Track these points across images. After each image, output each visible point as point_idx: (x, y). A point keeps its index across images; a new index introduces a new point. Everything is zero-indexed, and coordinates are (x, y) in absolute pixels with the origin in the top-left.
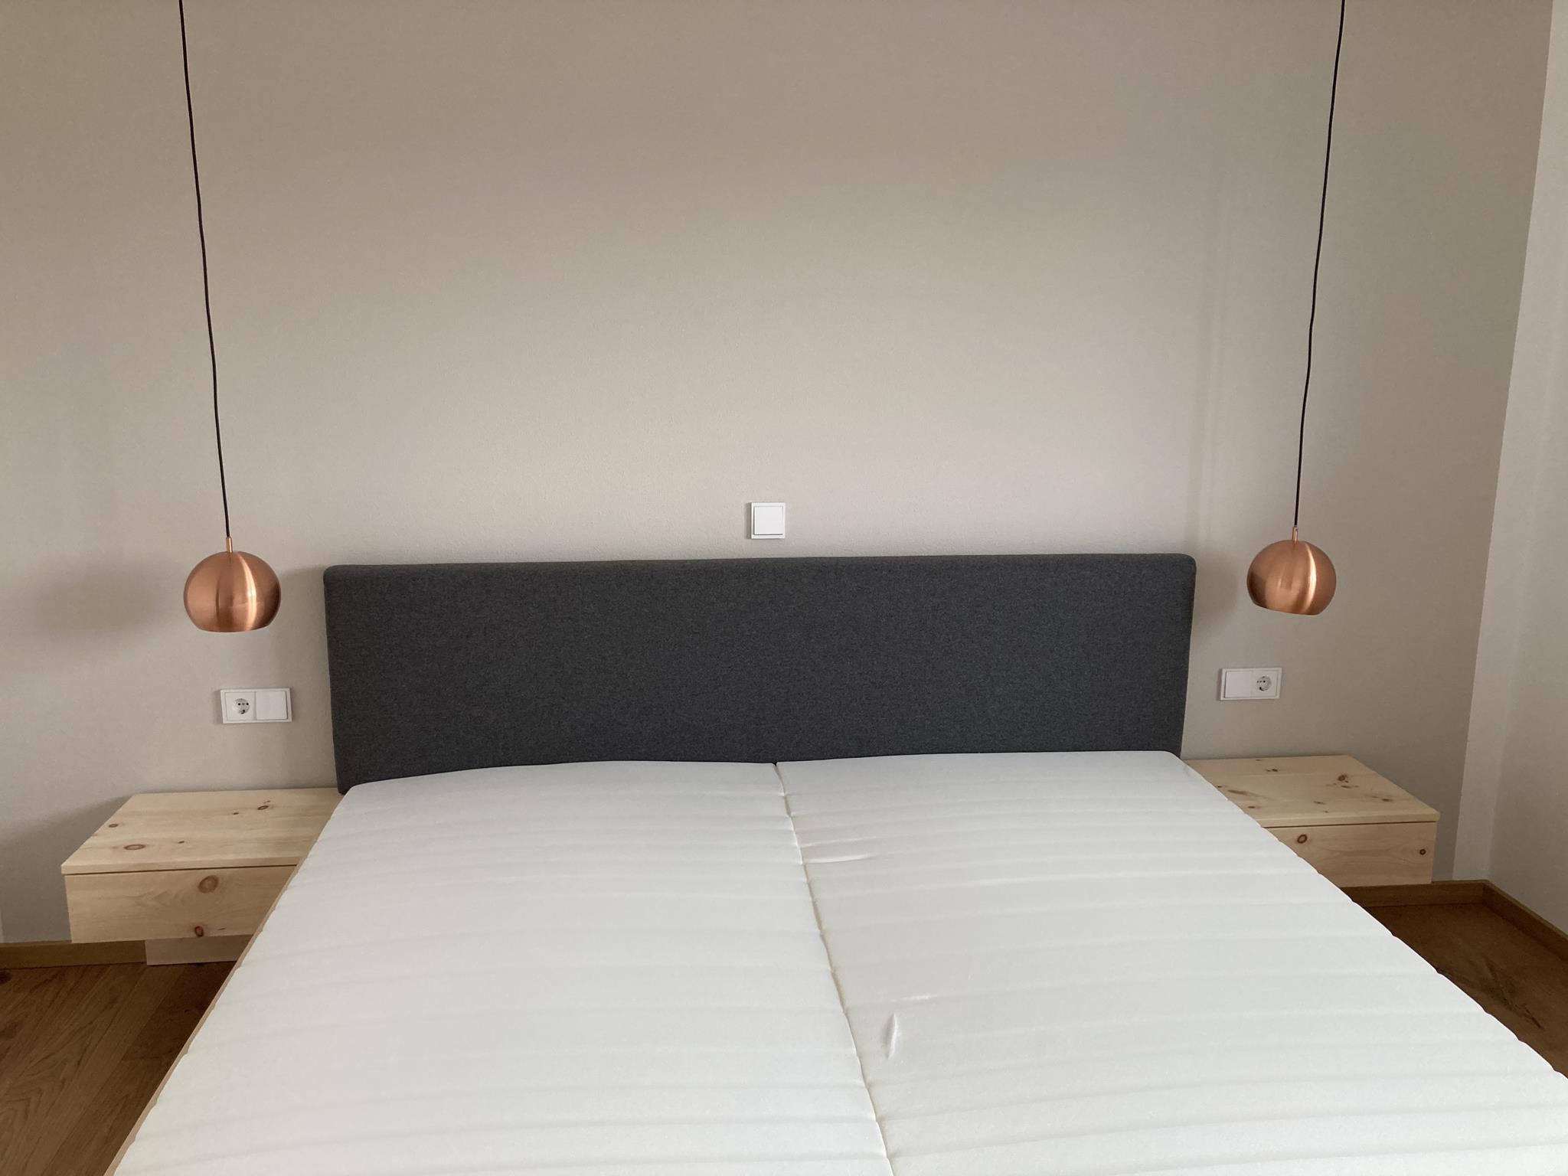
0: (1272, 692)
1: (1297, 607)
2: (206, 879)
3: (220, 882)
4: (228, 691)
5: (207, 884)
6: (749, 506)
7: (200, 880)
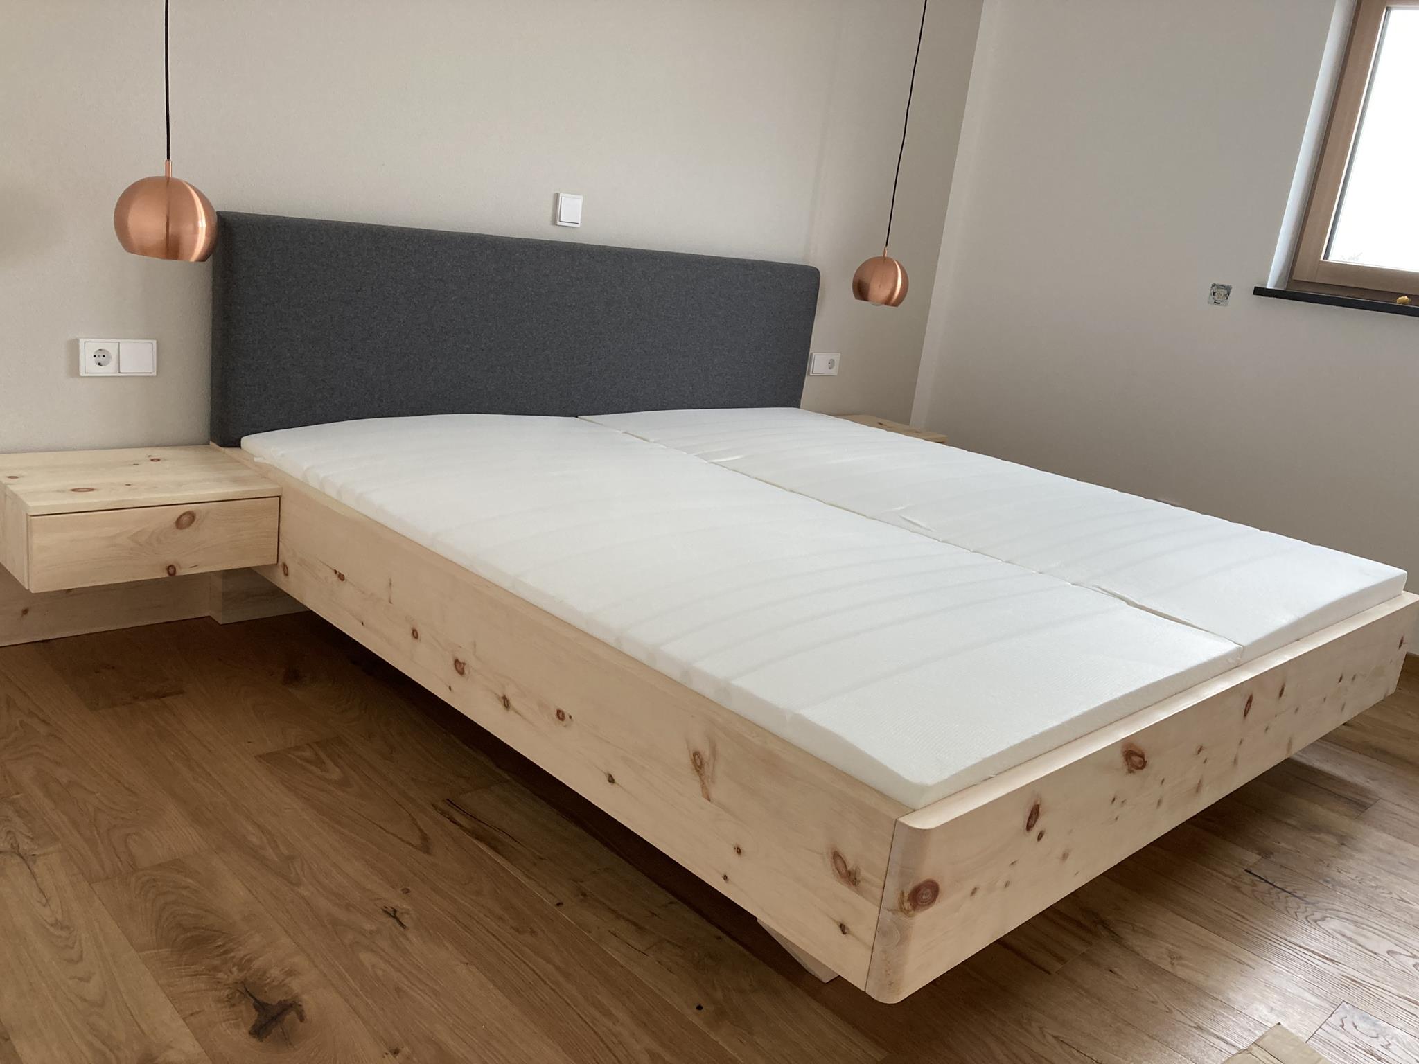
0: (834, 371)
1: (888, 302)
2: (184, 514)
3: (197, 517)
4: (87, 340)
5: (185, 519)
6: (557, 196)
7: (177, 517)
